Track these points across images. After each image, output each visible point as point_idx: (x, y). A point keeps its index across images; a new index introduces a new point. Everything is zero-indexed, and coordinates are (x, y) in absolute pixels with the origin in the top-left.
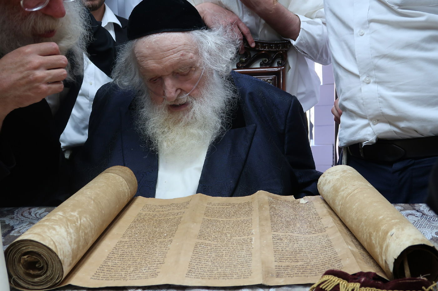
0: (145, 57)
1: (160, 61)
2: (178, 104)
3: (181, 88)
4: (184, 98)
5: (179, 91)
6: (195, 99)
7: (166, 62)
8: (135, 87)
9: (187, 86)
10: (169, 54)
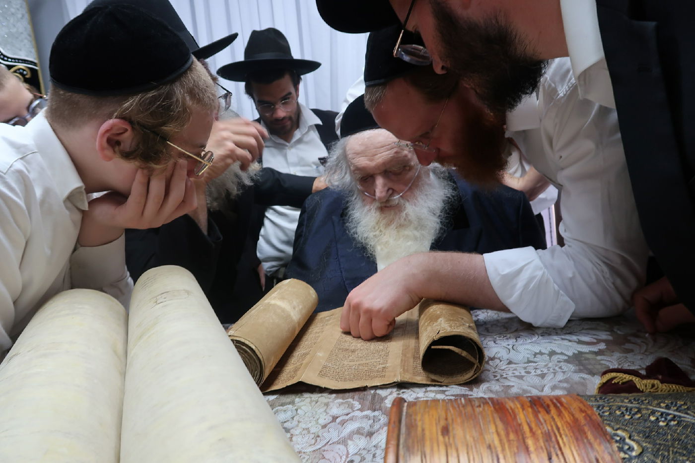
0: (358, 154)
1: (372, 158)
3: (393, 188)
4: (396, 199)
5: (390, 192)
6: (408, 201)
7: (378, 159)
8: (345, 187)
10: (381, 151)
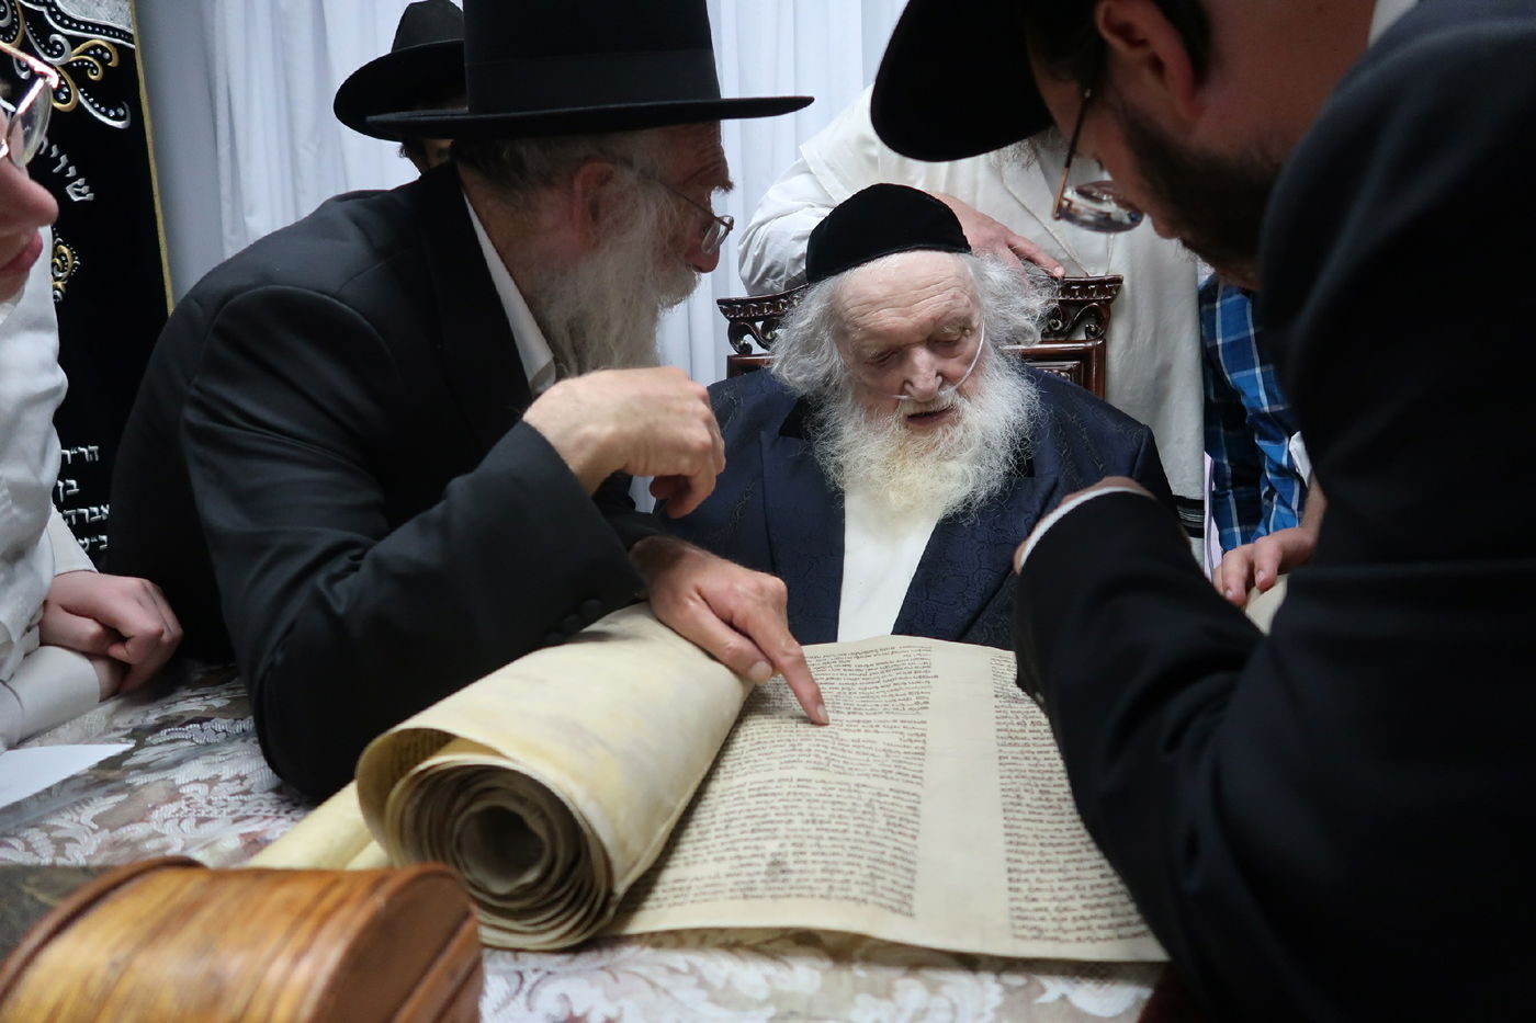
0: (873, 303)
2: (933, 408)
3: (945, 372)
4: (948, 395)
5: (939, 380)
6: (969, 400)
9: (952, 366)
